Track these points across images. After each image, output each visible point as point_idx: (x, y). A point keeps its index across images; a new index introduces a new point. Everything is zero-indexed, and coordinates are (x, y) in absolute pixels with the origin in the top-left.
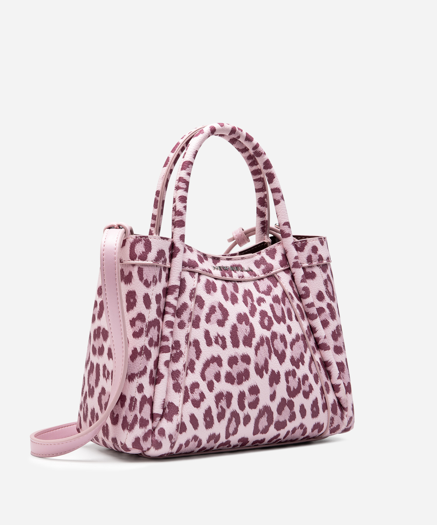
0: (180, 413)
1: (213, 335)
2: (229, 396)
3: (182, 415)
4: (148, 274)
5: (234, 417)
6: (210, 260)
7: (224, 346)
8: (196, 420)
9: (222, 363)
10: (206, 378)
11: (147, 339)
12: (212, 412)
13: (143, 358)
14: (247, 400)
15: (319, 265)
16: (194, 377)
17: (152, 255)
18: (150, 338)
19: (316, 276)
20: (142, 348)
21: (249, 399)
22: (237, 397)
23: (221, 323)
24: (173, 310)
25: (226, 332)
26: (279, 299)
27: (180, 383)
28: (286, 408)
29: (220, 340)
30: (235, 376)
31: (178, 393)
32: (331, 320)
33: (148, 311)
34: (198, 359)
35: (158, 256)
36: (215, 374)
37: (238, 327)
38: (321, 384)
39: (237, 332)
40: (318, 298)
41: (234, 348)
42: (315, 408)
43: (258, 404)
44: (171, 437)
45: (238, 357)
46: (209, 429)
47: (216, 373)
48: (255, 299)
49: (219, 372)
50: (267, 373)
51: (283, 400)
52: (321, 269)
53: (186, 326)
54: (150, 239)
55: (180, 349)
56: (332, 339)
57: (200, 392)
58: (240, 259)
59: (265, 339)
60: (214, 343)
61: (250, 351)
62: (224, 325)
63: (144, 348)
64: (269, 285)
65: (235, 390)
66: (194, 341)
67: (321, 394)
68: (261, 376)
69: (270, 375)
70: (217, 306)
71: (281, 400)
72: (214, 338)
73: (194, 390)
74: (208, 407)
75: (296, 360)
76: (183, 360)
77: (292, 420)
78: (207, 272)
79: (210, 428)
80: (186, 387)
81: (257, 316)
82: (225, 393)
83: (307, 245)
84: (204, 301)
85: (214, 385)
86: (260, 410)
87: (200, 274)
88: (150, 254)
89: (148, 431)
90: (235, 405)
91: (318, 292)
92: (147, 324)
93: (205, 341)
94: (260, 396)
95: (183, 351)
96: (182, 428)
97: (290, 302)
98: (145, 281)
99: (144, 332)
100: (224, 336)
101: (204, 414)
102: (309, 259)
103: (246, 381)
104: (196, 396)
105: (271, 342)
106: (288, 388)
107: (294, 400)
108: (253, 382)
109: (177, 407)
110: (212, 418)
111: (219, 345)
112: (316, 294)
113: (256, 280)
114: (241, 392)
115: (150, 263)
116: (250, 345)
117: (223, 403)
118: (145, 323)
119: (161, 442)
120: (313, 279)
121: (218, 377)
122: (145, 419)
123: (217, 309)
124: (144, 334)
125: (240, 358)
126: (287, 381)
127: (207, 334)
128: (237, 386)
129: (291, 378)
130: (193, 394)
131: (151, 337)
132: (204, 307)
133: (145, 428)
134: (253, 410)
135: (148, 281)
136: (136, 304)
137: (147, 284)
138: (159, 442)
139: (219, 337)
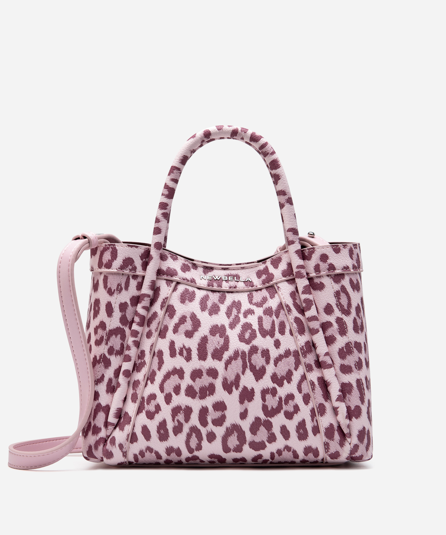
0: (132, 423)
1: (178, 346)
2: (188, 411)
3: (134, 425)
4: (113, 283)
5: (194, 433)
6: (201, 270)
7: (188, 358)
8: (149, 432)
9: (183, 375)
10: (165, 390)
11: (107, 347)
12: (166, 425)
13: (101, 366)
14: (210, 416)
15: (330, 275)
16: (153, 388)
17: (118, 263)
18: (110, 346)
19: (324, 287)
20: (101, 356)
21: (212, 415)
22: (198, 412)
23: (189, 334)
24: (138, 319)
25: (193, 344)
26: (272, 311)
27: (138, 393)
28: (262, 429)
29: (185, 353)
30: (197, 390)
31: (134, 403)
32: (339, 336)
33: (109, 319)
34: (159, 370)
35: (124, 265)
36: (174, 387)
37: (209, 339)
38: (312, 405)
39: (207, 344)
40: (326, 312)
41: (199, 360)
42: (302, 430)
43: (224, 422)
44: (121, 446)
45: (203, 371)
46: (163, 441)
47: (176, 386)
48: (242, 311)
49: (180, 385)
50: (237, 389)
51: (258, 419)
52: (331, 280)
53: (153, 336)
54: (117, 247)
55: (145, 359)
56: (338, 357)
57: (156, 404)
58: (240, 269)
59: (240, 353)
60: (178, 355)
61: (219, 366)
62: (193, 337)
63: (102, 356)
64: (265, 297)
65: (196, 405)
66: (159, 351)
67: (311, 416)
68: (230, 392)
69: (241, 391)
70: (188, 316)
71: (255, 419)
72: (179, 350)
73: (150, 402)
74: (163, 420)
75: (279, 377)
76: (145, 370)
77: (272, 442)
78: (188, 281)
79: (165, 441)
80: (143, 398)
81: (238, 329)
82: (183, 407)
83: (314, 253)
84: (176, 311)
85: (172, 398)
86: (228, 428)
87: (178, 283)
88: (115, 263)
89: (99, 439)
90: (195, 420)
91: (326, 304)
92: (107, 332)
93: (169, 352)
94: (227, 413)
95: (146, 361)
96: (133, 438)
97: (286, 315)
98: (108, 289)
99: (104, 341)
100: (190, 348)
101: (157, 426)
102: (317, 268)
103: (210, 396)
104: (151, 408)
105: (247, 357)
106: (265, 408)
107: (273, 420)
108: (218, 398)
109: (130, 417)
110: (167, 431)
111: (183, 356)
112: (324, 307)
113: (253, 291)
114: (203, 407)
115: (113, 272)
116: (220, 359)
117: (181, 417)
118: (106, 332)
119: (111, 451)
120: (321, 290)
121: (177, 389)
122: (98, 427)
123: (188, 319)
124: (104, 342)
125: (205, 371)
126: (264, 399)
127: (172, 344)
128: (199, 401)
129: (268, 397)
130: (148, 406)
131: (112, 345)
132: (175, 317)
133: (97, 435)
134: (218, 427)
135: (111, 289)
136: (99, 312)
137: (110, 292)
138: (109, 451)
139: (184, 349)
